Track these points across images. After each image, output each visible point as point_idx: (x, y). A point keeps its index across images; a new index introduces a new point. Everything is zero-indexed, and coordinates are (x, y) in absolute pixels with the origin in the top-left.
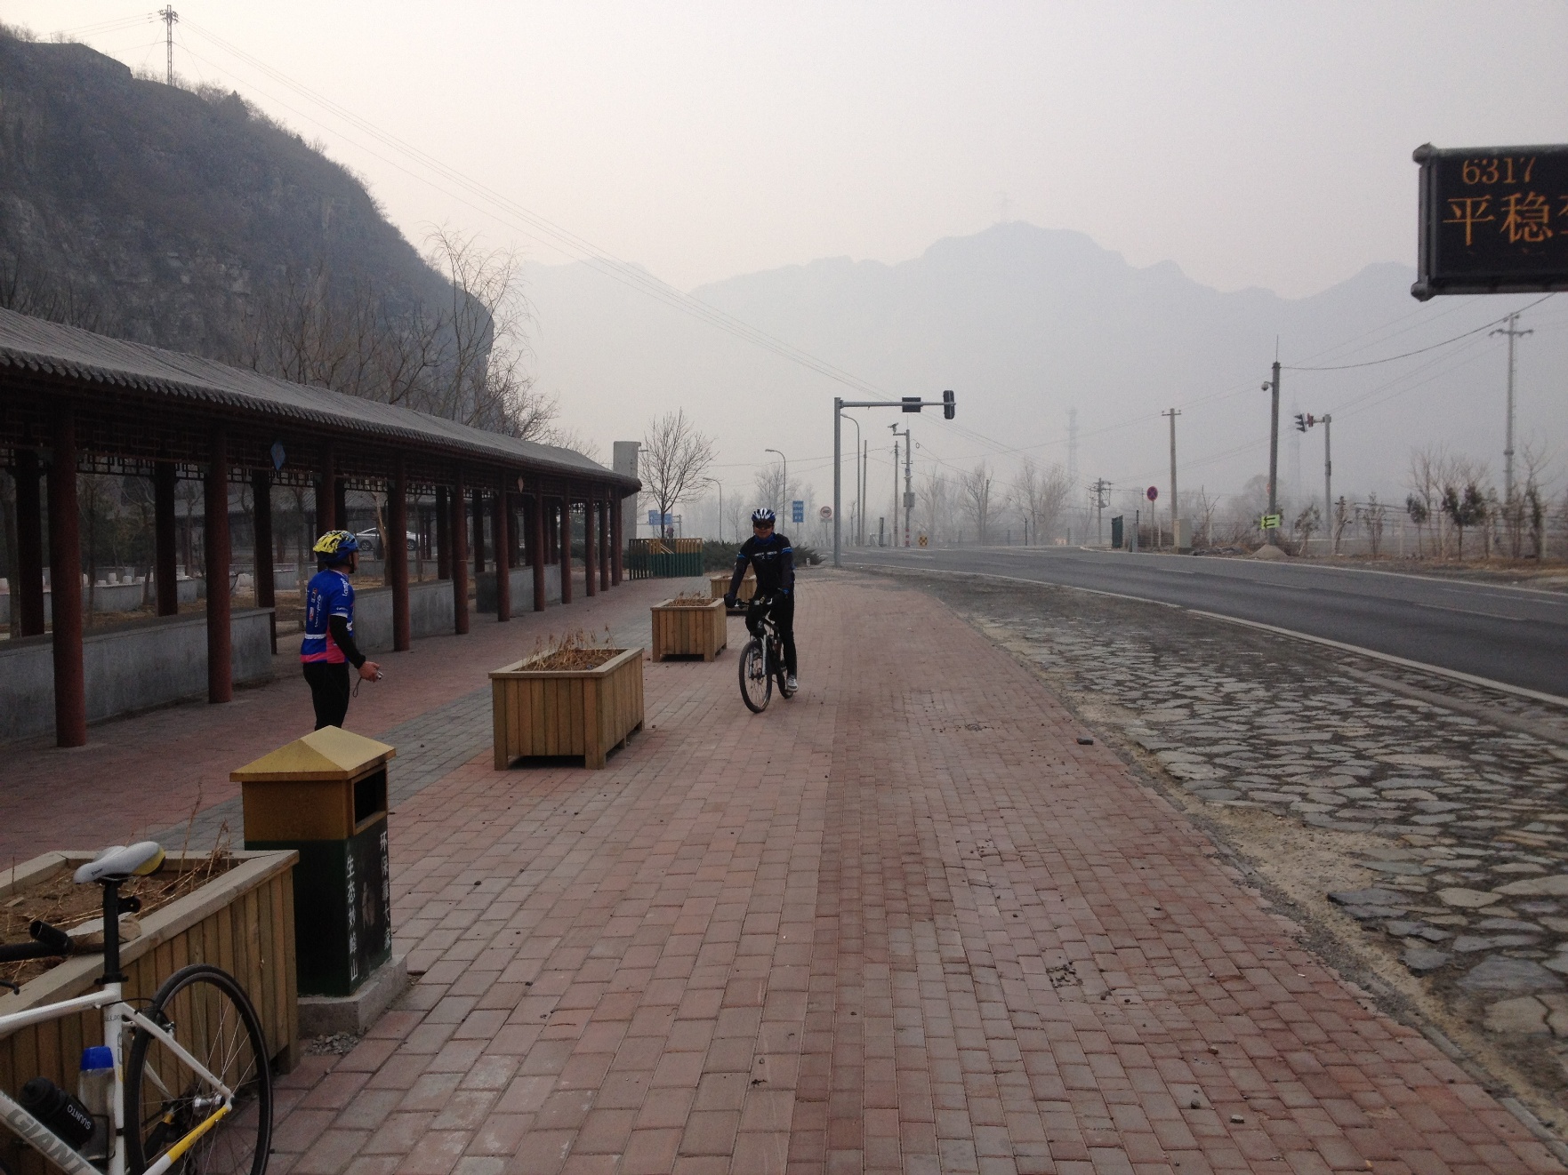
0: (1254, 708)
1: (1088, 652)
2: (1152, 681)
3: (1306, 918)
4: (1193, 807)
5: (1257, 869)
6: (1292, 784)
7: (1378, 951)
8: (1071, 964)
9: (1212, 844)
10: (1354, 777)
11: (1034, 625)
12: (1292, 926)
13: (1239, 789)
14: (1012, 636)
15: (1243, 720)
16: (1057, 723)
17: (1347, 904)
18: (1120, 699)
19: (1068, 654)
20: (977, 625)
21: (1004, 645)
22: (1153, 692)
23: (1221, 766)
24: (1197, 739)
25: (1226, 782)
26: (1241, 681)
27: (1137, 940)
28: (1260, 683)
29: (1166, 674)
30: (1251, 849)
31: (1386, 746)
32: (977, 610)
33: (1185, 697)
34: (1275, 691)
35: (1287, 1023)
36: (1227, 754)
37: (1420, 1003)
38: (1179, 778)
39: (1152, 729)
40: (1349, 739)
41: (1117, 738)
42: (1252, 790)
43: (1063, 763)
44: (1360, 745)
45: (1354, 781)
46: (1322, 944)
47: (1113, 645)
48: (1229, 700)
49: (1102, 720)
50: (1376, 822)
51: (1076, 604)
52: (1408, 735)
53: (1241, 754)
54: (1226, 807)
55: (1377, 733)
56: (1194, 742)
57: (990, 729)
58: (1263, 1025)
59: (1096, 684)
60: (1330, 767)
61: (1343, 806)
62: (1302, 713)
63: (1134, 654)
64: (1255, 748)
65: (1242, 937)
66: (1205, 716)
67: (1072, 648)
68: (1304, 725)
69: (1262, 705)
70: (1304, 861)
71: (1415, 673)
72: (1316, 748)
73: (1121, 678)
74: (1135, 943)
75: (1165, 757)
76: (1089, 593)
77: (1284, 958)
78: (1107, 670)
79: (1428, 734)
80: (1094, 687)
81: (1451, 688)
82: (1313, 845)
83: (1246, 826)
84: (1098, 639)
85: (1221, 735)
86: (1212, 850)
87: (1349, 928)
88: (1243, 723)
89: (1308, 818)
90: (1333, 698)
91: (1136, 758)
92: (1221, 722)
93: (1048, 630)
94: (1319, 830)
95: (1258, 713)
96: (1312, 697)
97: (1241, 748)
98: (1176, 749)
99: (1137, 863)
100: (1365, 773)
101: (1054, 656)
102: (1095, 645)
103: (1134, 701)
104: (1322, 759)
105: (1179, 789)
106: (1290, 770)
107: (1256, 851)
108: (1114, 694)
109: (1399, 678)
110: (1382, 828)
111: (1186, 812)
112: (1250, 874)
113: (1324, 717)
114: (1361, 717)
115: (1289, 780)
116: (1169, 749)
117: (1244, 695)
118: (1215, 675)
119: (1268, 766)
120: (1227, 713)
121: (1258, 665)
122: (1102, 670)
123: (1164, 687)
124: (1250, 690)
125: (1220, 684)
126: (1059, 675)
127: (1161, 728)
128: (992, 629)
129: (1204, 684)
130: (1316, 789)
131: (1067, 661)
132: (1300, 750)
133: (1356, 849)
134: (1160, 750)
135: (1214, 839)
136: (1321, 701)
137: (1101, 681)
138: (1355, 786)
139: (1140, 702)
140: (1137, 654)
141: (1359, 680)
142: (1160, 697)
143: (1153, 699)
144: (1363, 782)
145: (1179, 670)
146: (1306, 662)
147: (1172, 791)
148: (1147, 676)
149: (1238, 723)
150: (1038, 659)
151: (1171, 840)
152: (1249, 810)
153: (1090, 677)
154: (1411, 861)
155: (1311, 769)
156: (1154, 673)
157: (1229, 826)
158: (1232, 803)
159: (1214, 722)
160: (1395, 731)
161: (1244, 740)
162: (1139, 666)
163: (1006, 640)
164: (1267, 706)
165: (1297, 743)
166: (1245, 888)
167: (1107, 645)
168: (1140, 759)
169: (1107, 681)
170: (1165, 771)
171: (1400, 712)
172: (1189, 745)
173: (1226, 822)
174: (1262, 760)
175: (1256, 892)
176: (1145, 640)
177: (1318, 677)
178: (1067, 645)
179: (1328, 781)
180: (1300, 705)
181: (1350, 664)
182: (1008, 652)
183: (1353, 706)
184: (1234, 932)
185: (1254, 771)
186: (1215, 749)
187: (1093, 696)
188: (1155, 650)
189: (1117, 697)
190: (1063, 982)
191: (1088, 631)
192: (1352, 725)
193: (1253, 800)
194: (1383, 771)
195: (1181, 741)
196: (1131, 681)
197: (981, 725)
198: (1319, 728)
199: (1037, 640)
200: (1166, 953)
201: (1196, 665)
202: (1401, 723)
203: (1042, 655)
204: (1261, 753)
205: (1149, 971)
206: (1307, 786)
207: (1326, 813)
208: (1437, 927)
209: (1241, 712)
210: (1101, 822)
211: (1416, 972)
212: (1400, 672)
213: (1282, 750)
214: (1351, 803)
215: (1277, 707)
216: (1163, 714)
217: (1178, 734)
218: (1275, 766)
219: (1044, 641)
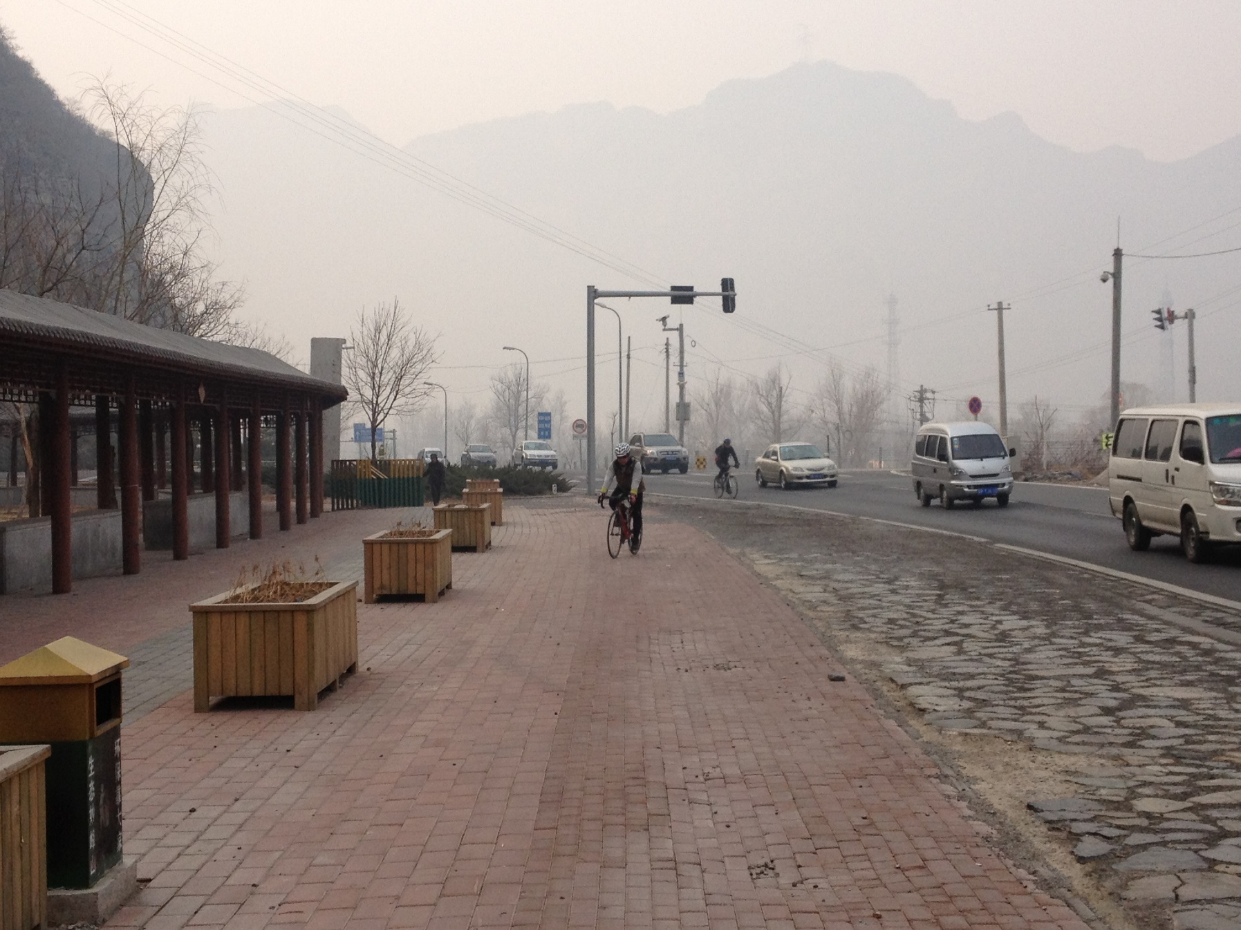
0: (1026, 645)
1: (866, 590)
2: (926, 619)
3: (1001, 823)
4: (929, 735)
5: (972, 786)
7: (1055, 846)
8: (772, 861)
9: (936, 766)
10: (1100, 707)
11: (811, 562)
12: (985, 829)
13: (979, 719)
14: (786, 573)
15: (1009, 656)
16: (811, 661)
17: (1042, 811)
18: (886, 638)
19: (843, 593)
20: (748, 562)
21: (774, 583)
22: (925, 630)
23: (970, 699)
24: (954, 674)
25: (970, 714)
26: (1025, 618)
27: (838, 842)
28: (1043, 620)
29: (945, 612)
30: (970, 770)
32: (753, 544)
33: (957, 634)
34: (1054, 628)
35: (950, 897)
37: (1075, 883)
38: (923, 710)
39: (910, 665)
40: (1112, 673)
41: (873, 674)
42: (990, 719)
43: (809, 699)
44: (1120, 679)
45: (1099, 711)
46: (1009, 842)
47: (896, 583)
48: (1003, 637)
49: (860, 658)
50: (1102, 745)
51: (868, 538)
54: (960, 734)
57: (741, 669)
58: (929, 899)
59: (866, 623)
60: (1080, 699)
61: (1077, 732)
62: (1075, 650)
63: (917, 592)
65: (934, 838)
66: (972, 653)
67: (849, 585)
68: (1073, 660)
69: (1036, 642)
70: (1019, 780)
71: (1216, 610)
72: (1074, 682)
73: (895, 616)
74: (836, 844)
75: (913, 690)
76: (887, 526)
77: (969, 853)
78: (882, 608)
80: (862, 626)
82: (1032, 765)
83: (975, 750)
84: (882, 576)
85: (980, 670)
86: (934, 771)
87: (1037, 829)
88: (1009, 660)
89: (1036, 743)
90: (1114, 635)
91: (886, 693)
92: (986, 659)
93: (829, 566)
94: (1044, 753)
95: (1029, 651)
96: (1092, 634)
97: (996, 682)
98: (928, 683)
99: (857, 782)
100: (1112, 703)
101: (827, 595)
102: (877, 582)
103: (903, 640)
104: (1076, 692)
105: (920, 720)
106: (1039, 701)
107: (977, 772)
108: (882, 632)
109: (1199, 616)
110: (1104, 751)
111: (921, 740)
112: (964, 790)
113: (1097, 653)
114: (1134, 654)
115: (1034, 710)
116: (920, 684)
117: (1021, 632)
118: (997, 613)
119: (1016, 699)
120: (996, 650)
121: (1049, 603)
122: (876, 608)
123: (938, 625)
124: (1030, 628)
125: (1000, 622)
126: (827, 614)
127: (920, 665)
128: (764, 566)
129: (982, 621)
130: (1057, 718)
131: (840, 599)
132: (1060, 684)
133: (1072, 768)
134: (911, 684)
135: (940, 762)
136: (1101, 638)
137: (871, 619)
138: (1098, 715)
139: (906, 641)
140: (920, 592)
141: (1151, 618)
142: (930, 635)
143: (921, 637)
144: (1107, 711)
145: (960, 608)
147: (912, 722)
148: (925, 614)
149: (1004, 659)
150: (809, 597)
151: (897, 763)
152: (982, 737)
153: (860, 615)
154: (1121, 777)
155: (1060, 701)
156: (933, 611)
157: (959, 751)
158: (968, 731)
159: (979, 658)
160: (1163, 666)
161: (1002, 675)
162: (918, 604)
163: (778, 577)
164: (1042, 643)
165: (1057, 678)
166: (954, 801)
167: (889, 582)
168: (889, 694)
169: (877, 620)
170: (914, 705)
171: (1179, 648)
172: (944, 680)
173: (956, 747)
174: (1014, 692)
175: (963, 804)
176: (934, 576)
177: (1108, 614)
178: (847, 582)
179: (1072, 712)
180: (1076, 642)
181: (1150, 602)
182: (778, 590)
183: (1132, 643)
185: (1001, 703)
187: (858, 634)
188: (942, 586)
189: (884, 635)
190: (762, 875)
191: (873, 567)
192: (1123, 660)
193: (990, 728)
195: (937, 676)
196: (904, 619)
197: (732, 664)
199: (812, 578)
200: (863, 851)
201: (982, 603)
202: (1174, 659)
203: (814, 593)
204: (1015, 687)
205: (844, 865)
206: (1049, 716)
207: (1057, 738)
208: (1119, 827)
209: (1011, 650)
210: (832, 750)
211: (1081, 860)
212: (1204, 609)
213: (1038, 683)
214: (1087, 730)
215: (1051, 643)
216: (925, 652)
217: (936, 670)
218: (1024, 698)
219: (820, 579)
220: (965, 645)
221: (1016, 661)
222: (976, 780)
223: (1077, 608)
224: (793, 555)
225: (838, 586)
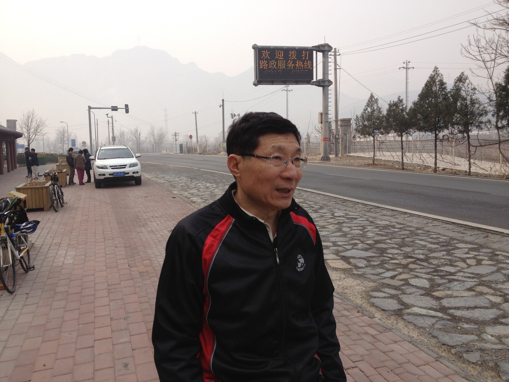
2: (190, 185)
18: (182, 189)
29: (193, 183)
41: (181, 196)
49: (177, 193)
59: (176, 186)
67: (170, 179)
73: (182, 185)
103: (185, 189)
116: (193, 197)
125: (206, 185)
127: (191, 194)
129: (202, 185)
147: (193, 204)
159: (203, 192)
162: (187, 182)
168: (186, 200)
169: (179, 186)
196: (185, 185)
219: (162, 178)
224: (153, 173)
225: (167, 179)
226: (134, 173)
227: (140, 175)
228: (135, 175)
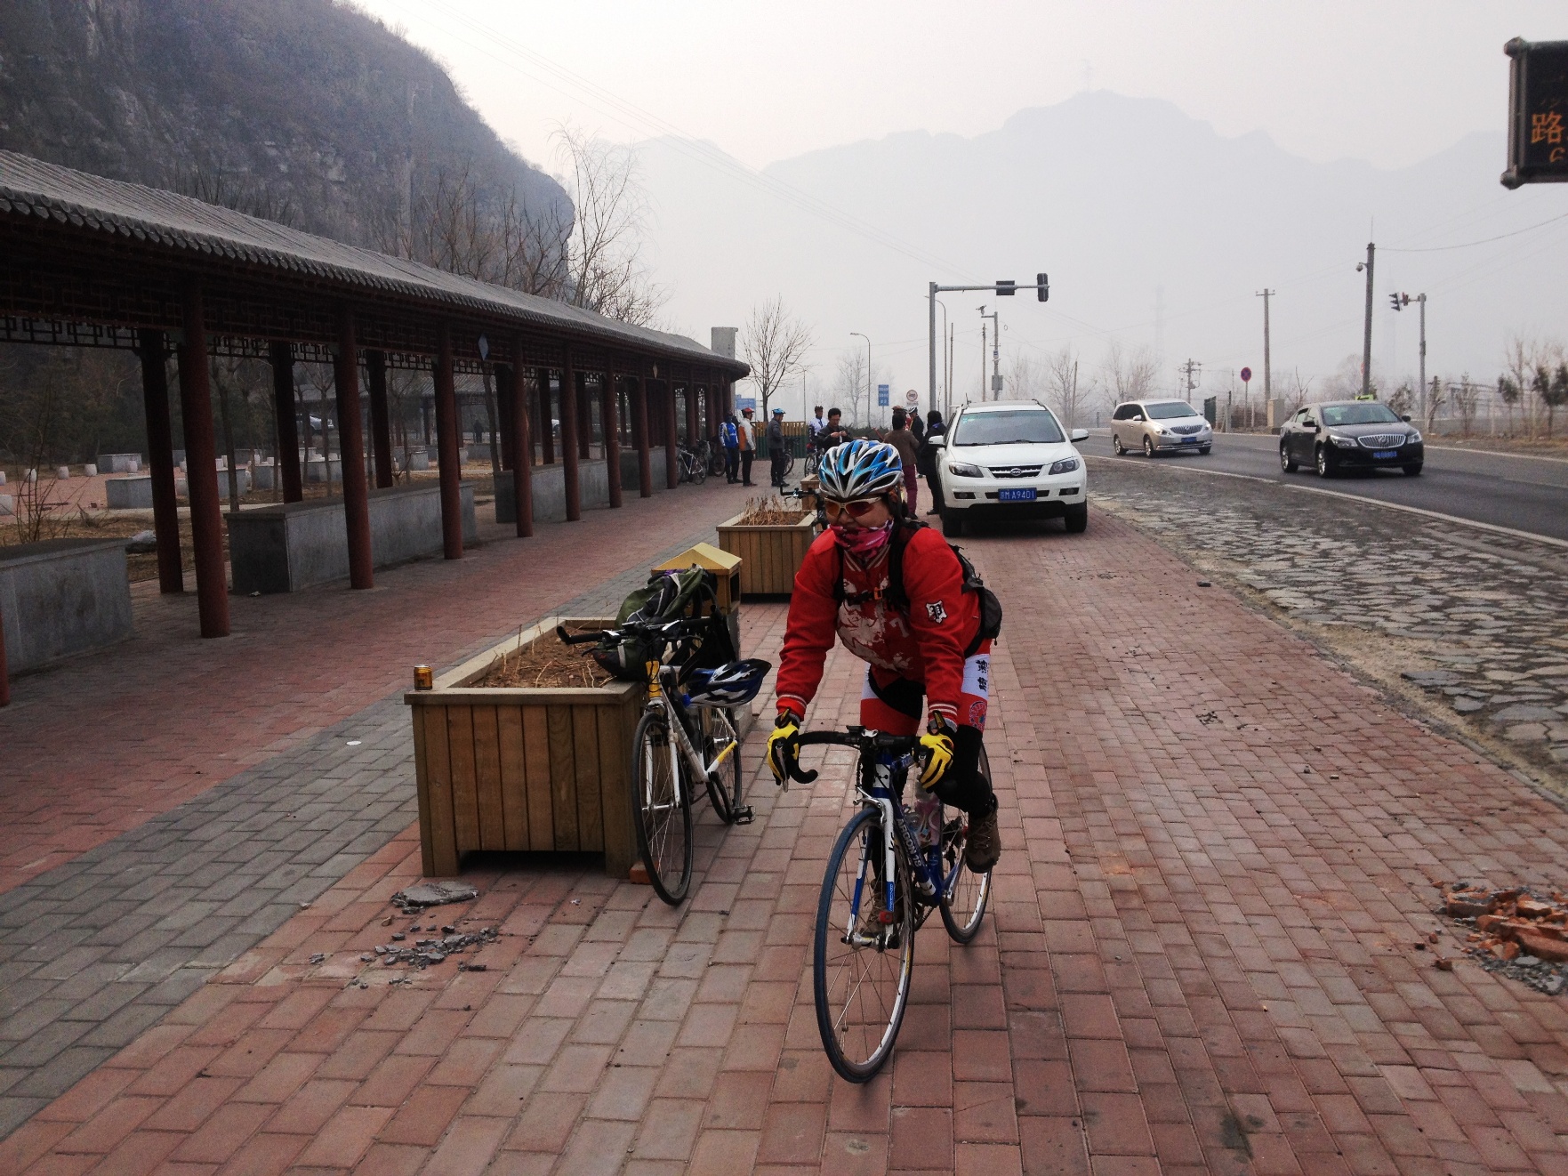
0: (1347, 560)
1: (1196, 519)
2: (1256, 541)
3: (1384, 688)
4: (1298, 626)
5: (1349, 662)
6: (1378, 610)
7: (1436, 704)
8: (1213, 712)
9: (1313, 648)
10: (1429, 605)
11: (1140, 498)
12: (1373, 693)
13: (1334, 614)
15: (1338, 569)
16: (1176, 572)
17: (1415, 679)
18: (1229, 555)
19: (1177, 522)
22: (1258, 550)
23: (1320, 599)
24: (1299, 581)
25: (1324, 610)
26: (1336, 540)
27: (1260, 700)
28: (1352, 542)
29: (1269, 536)
30: (1340, 650)
31: (1457, 586)
33: (1286, 553)
34: (1365, 548)
36: (1324, 592)
37: (1462, 729)
38: (1285, 608)
39: (1259, 575)
40: (1426, 581)
41: (1231, 582)
42: (1345, 614)
43: (1187, 599)
44: (1436, 585)
45: (1429, 609)
46: (1395, 701)
47: (1218, 514)
48: (1325, 554)
49: (1216, 570)
50: (1442, 633)
52: (1478, 578)
53: (1336, 592)
54: (1324, 625)
55: (1452, 577)
56: (1297, 584)
57: (1120, 578)
59: (1207, 544)
60: (1409, 599)
61: (1418, 624)
62: (1388, 564)
63: (1239, 521)
64: (1348, 588)
65: (1337, 698)
66: (1304, 566)
67: (1181, 516)
68: (1390, 572)
69: (1354, 558)
70: (1385, 656)
71: (1490, 534)
72: (1399, 587)
73: (1229, 539)
74: (1259, 702)
75: (1273, 594)
78: (1216, 533)
79: (1494, 577)
80: (1205, 546)
81: (1520, 545)
83: (1341, 637)
84: (1204, 509)
85: (1318, 579)
86: (1314, 652)
87: (1415, 691)
88: (1338, 571)
89: (1389, 631)
90: (1416, 553)
91: (1248, 595)
92: (1318, 570)
93: (1158, 502)
94: (1398, 639)
95: (1351, 564)
96: (1398, 552)
97: (1336, 587)
98: (1281, 589)
99: (1256, 659)
100: (1438, 603)
101: (1165, 523)
102: (1202, 514)
103: (1242, 556)
104: (1403, 594)
105: (1286, 615)
106: (1377, 602)
107: (1349, 652)
108: (1224, 551)
109: (1476, 538)
111: (1291, 629)
113: (1407, 566)
114: (1439, 566)
115: (1375, 608)
116: (1275, 589)
117: (1338, 551)
118: (1312, 537)
119: (1358, 599)
120: (1324, 564)
121: (1351, 528)
122: (1211, 533)
123: (1268, 546)
124: (1343, 548)
125: (1317, 543)
126: (1172, 537)
127: (1268, 575)
129: (1303, 543)
130: (1397, 614)
131: (1177, 527)
132: (1387, 589)
133: (1426, 649)
134: (1267, 589)
135: (1314, 645)
136: (1405, 555)
137: (1211, 541)
138: (1428, 611)
139: (1247, 557)
140: (1241, 521)
141: (1440, 540)
142: (1265, 553)
143: (1258, 554)
144: (1435, 609)
145: (1279, 533)
146: (1393, 526)
147: (1279, 616)
148: (1252, 537)
149: (1333, 571)
150: (1152, 525)
151: (1281, 646)
152: (1343, 627)
153: (1201, 539)
154: (1467, 655)
155: (1394, 601)
156: (1258, 535)
157: (1327, 638)
158: (1329, 623)
159: (1311, 570)
160: (1465, 576)
161: (1338, 582)
162: (1243, 530)
164: (1358, 559)
165: (1383, 584)
167: (1212, 514)
168: (1252, 596)
169: (1216, 542)
170: (1274, 603)
171: (1472, 563)
172: (1293, 586)
173: (1325, 635)
174: (1354, 595)
176: (1248, 511)
177: (1405, 538)
178: (1177, 514)
179: (1408, 609)
180: (1387, 558)
181: (1433, 528)
183: (1432, 559)
184: (1332, 694)
185: (1347, 602)
186: (1314, 589)
188: (1257, 518)
189: (1227, 553)
191: (1194, 503)
192: (1430, 571)
193: (1346, 621)
194: (1453, 602)
195: (1285, 583)
196: (1238, 541)
197: (1112, 575)
198: (1402, 574)
199: (1149, 511)
200: (1281, 706)
201: (1295, 529)
202: (1472, 570)
203: (1154, 522)
204: (1353, 591)
205: (1270, 716)
206: (1390, 612)
207: (1404, 628)
208: (1480, 690)
209: (1336, 563)
211: (1461, 713)
212: (1477, 533)
213: (1371, 588)
214: (1424, 622)
215: (1367, 559)
216: (1269, 565)
217: (1282, 578)
218: (1364, 599)
219: (1154, 511)
220: (1296, 560)
221: (1342, 570)
222: (1349, 658)
223: (1375, 532)
224: (1121, 494)
225: (1171, 516)
226: (1063, 492)
227: (1082, 500)
228: (1069, 500)
